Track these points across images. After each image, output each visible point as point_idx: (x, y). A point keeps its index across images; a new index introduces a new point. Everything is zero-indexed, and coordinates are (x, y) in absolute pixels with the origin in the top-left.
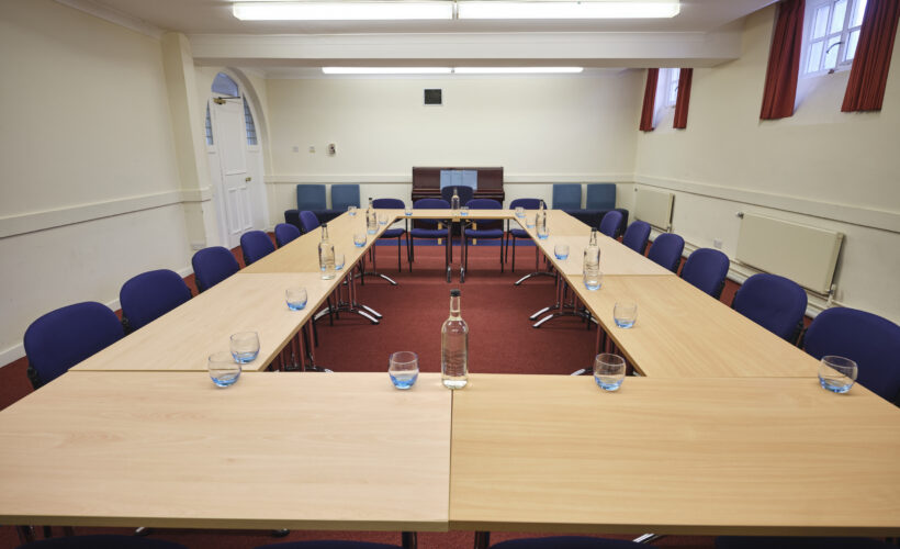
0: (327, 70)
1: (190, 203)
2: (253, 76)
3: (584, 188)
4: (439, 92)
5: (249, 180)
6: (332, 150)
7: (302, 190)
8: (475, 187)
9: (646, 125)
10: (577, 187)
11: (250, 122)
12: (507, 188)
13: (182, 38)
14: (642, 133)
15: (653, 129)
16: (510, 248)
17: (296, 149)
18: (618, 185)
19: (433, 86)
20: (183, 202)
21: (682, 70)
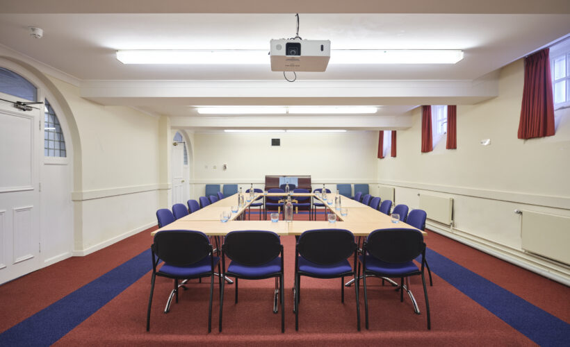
0: (226, 131)
1: (162, 190)
2: (190, 134)
3: (353, 186)
4: (279, 140)
5: (183, 181)
6: (225, 167)
7: (208, 187)
8: (297, 185)
9: (380, 156)
10: (349, 186)
11: (186, 154)
12: (312, 186)
13: (168, 119)
14: (379, 159)
15: (383, 158)
16: (314, 215)
17: (206, 167)
18: (370, 185)
19: (276, 137)
20: (159, 189)
21: (392, 132)
